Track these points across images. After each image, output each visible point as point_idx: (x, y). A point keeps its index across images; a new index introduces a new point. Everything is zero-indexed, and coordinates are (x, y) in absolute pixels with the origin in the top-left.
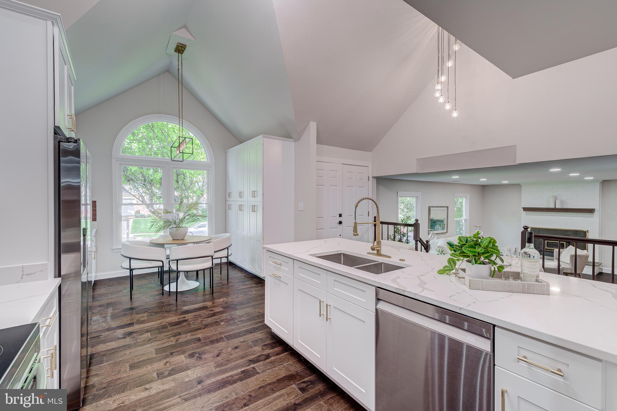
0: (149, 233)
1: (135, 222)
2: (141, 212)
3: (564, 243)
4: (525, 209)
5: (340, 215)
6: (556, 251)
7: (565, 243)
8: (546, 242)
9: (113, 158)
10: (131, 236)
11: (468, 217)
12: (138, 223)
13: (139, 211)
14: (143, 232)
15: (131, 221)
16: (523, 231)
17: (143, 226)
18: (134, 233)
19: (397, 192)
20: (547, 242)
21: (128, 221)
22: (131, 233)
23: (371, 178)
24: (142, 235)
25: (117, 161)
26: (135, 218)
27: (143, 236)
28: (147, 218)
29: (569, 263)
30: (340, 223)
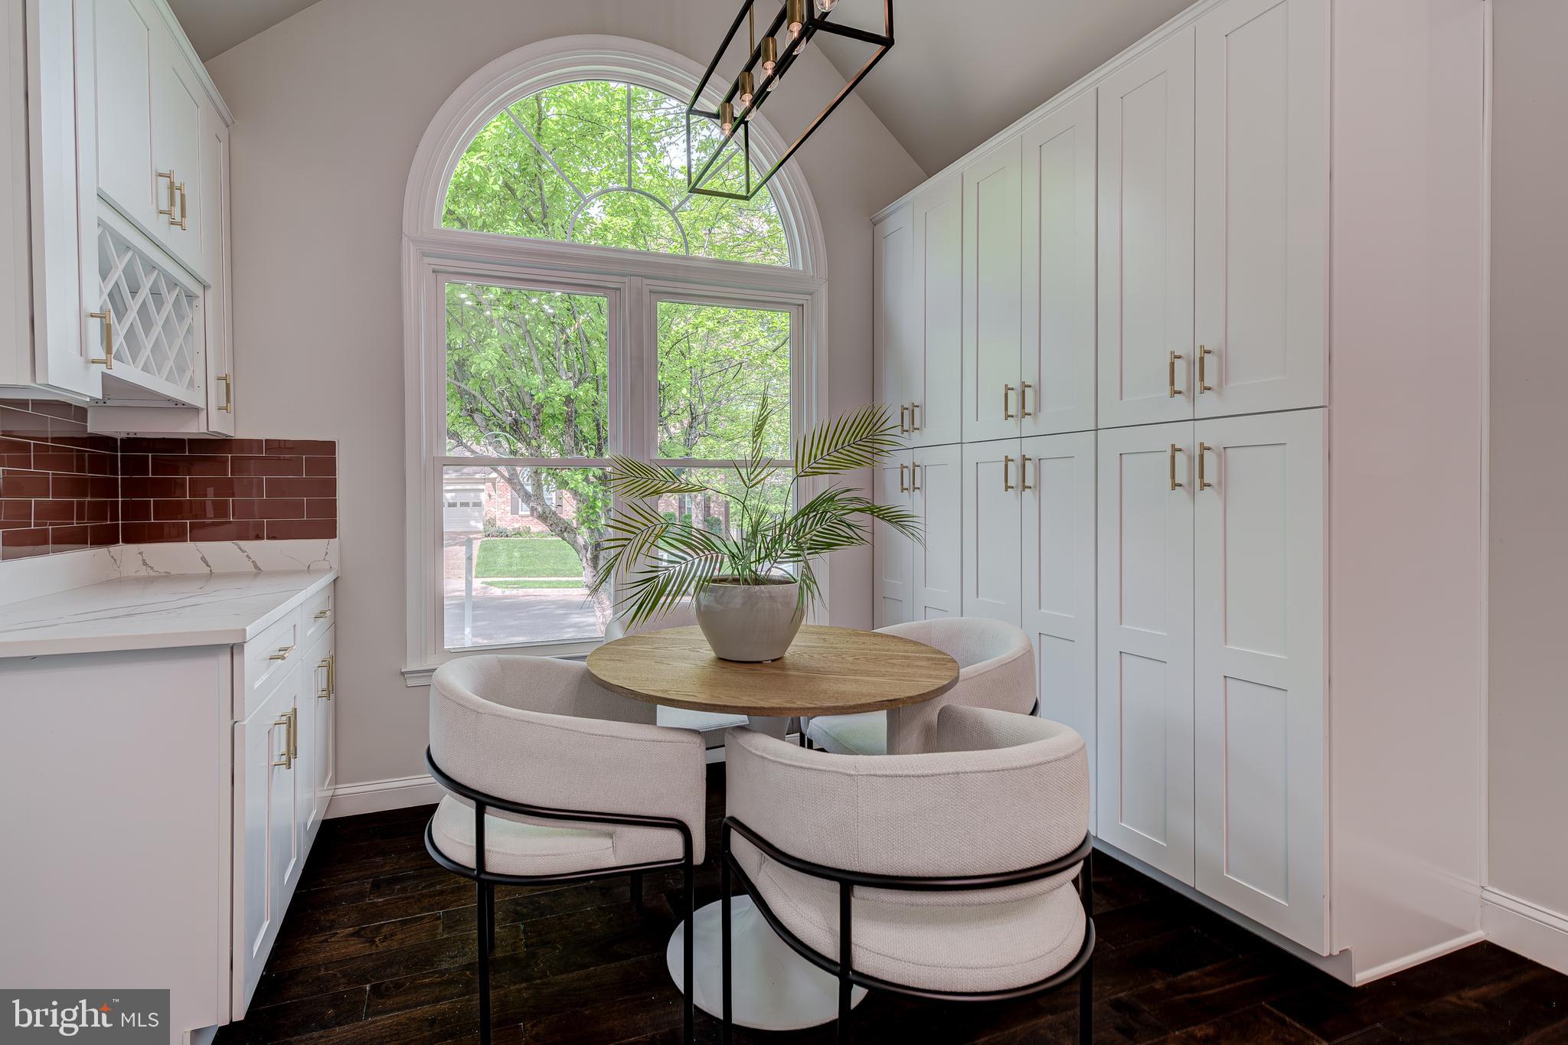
0: (517, 577)
1: (484, 549)
2: (498, 523)
9: (405, 240)
10: (477, 583)
12: (491, 550)
13: (494, 520)
14: (503, 575)
15: (476, 545)
17: (502, 559)
18: (482, 577)
21: (469, 543)
22: (476, 577)
24: (501, 582)
25: (424, 254)
26: (486, 539)
27: (504, 586)
28: (512, 538)
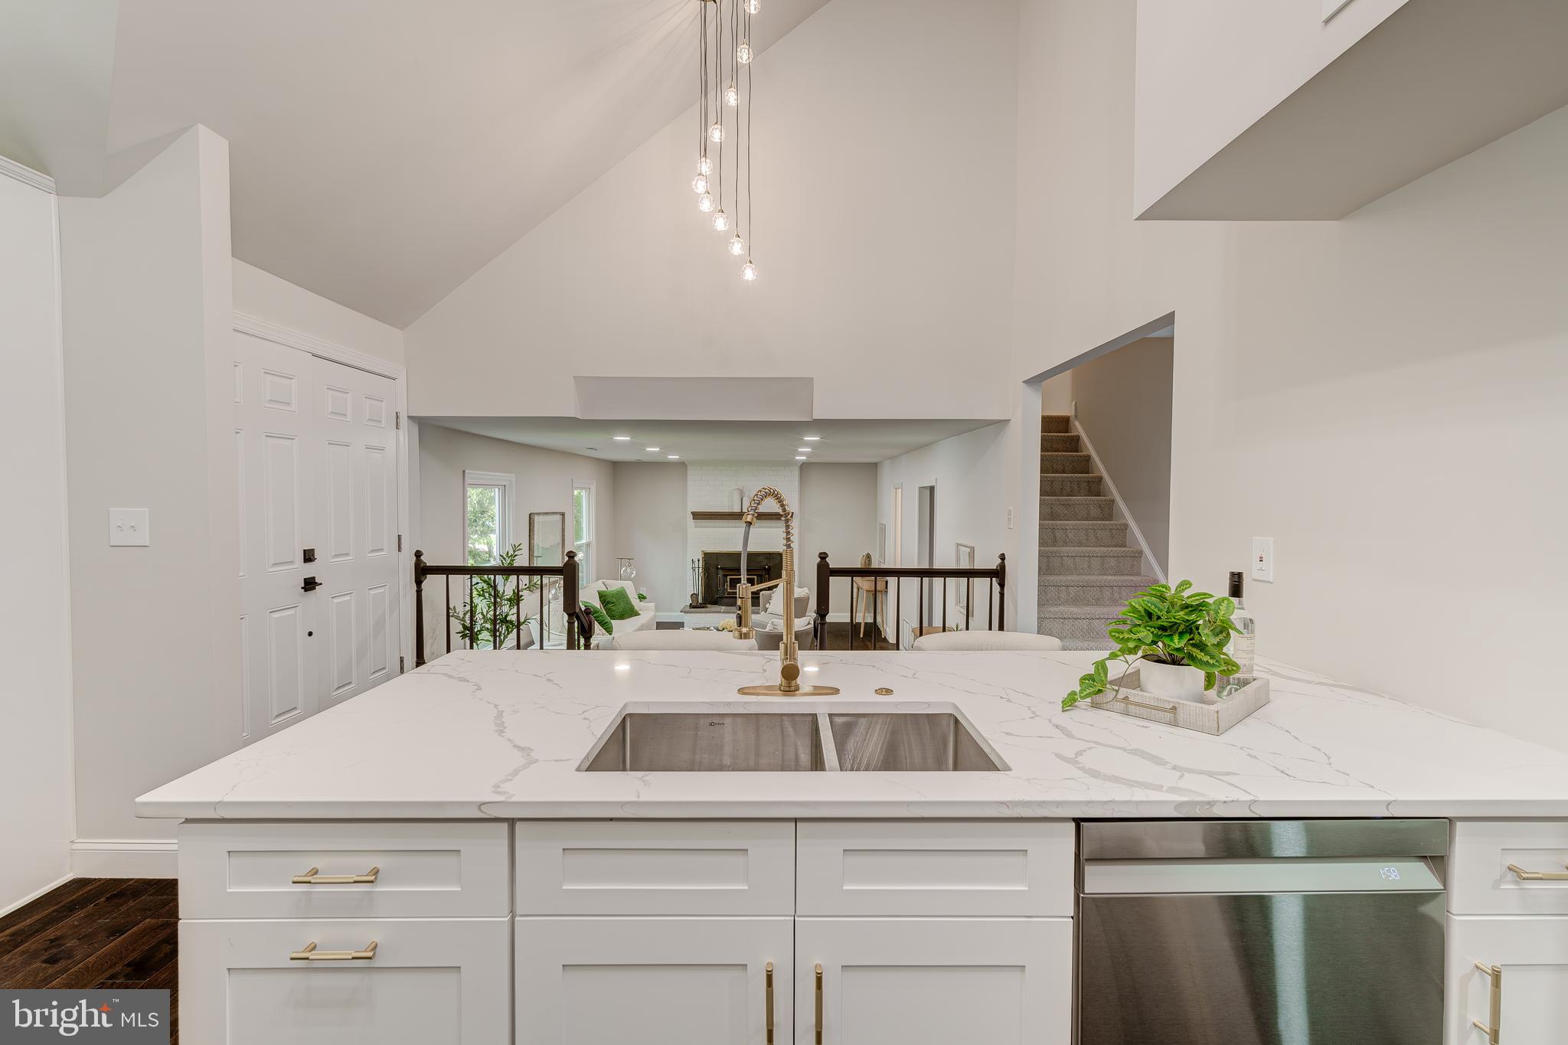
3: (754, 579)
4: (697, 516)
5: (309, 556)
6: (763, 594)
7: (756, 577)
8: (728, 580)
11: (593, 538)
16: (820, 562)
19: (464, 471)
20: (730, 579)
23: (404, 420)
29: (781, 613)
30: (310, 584)
